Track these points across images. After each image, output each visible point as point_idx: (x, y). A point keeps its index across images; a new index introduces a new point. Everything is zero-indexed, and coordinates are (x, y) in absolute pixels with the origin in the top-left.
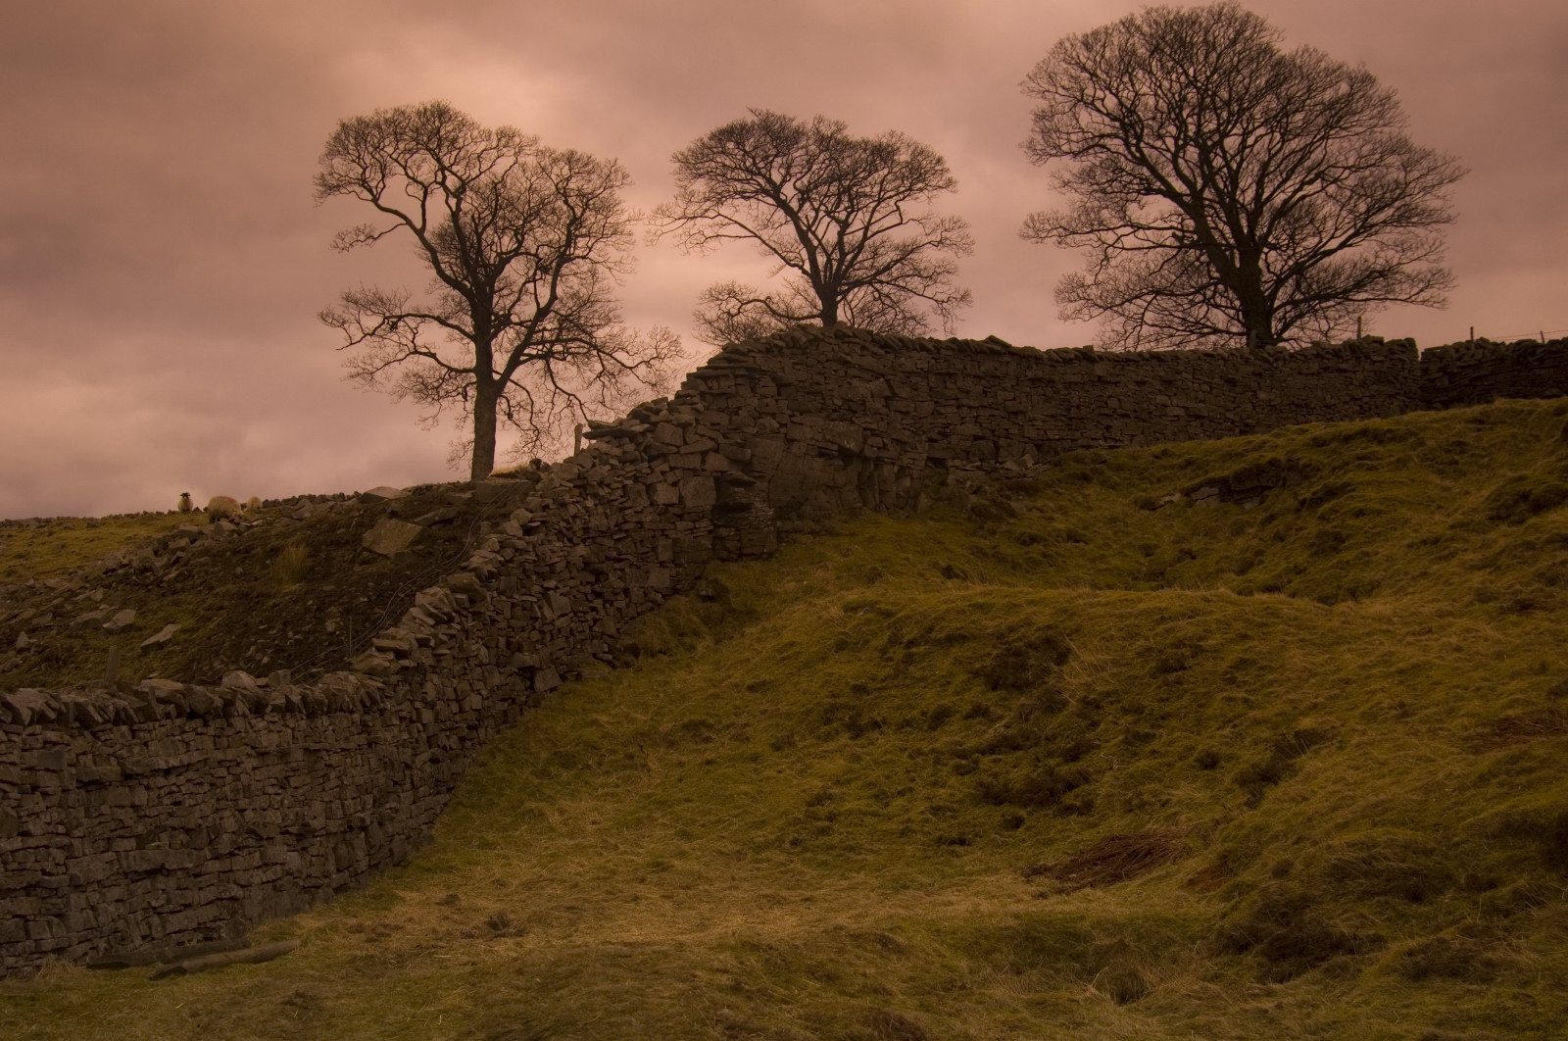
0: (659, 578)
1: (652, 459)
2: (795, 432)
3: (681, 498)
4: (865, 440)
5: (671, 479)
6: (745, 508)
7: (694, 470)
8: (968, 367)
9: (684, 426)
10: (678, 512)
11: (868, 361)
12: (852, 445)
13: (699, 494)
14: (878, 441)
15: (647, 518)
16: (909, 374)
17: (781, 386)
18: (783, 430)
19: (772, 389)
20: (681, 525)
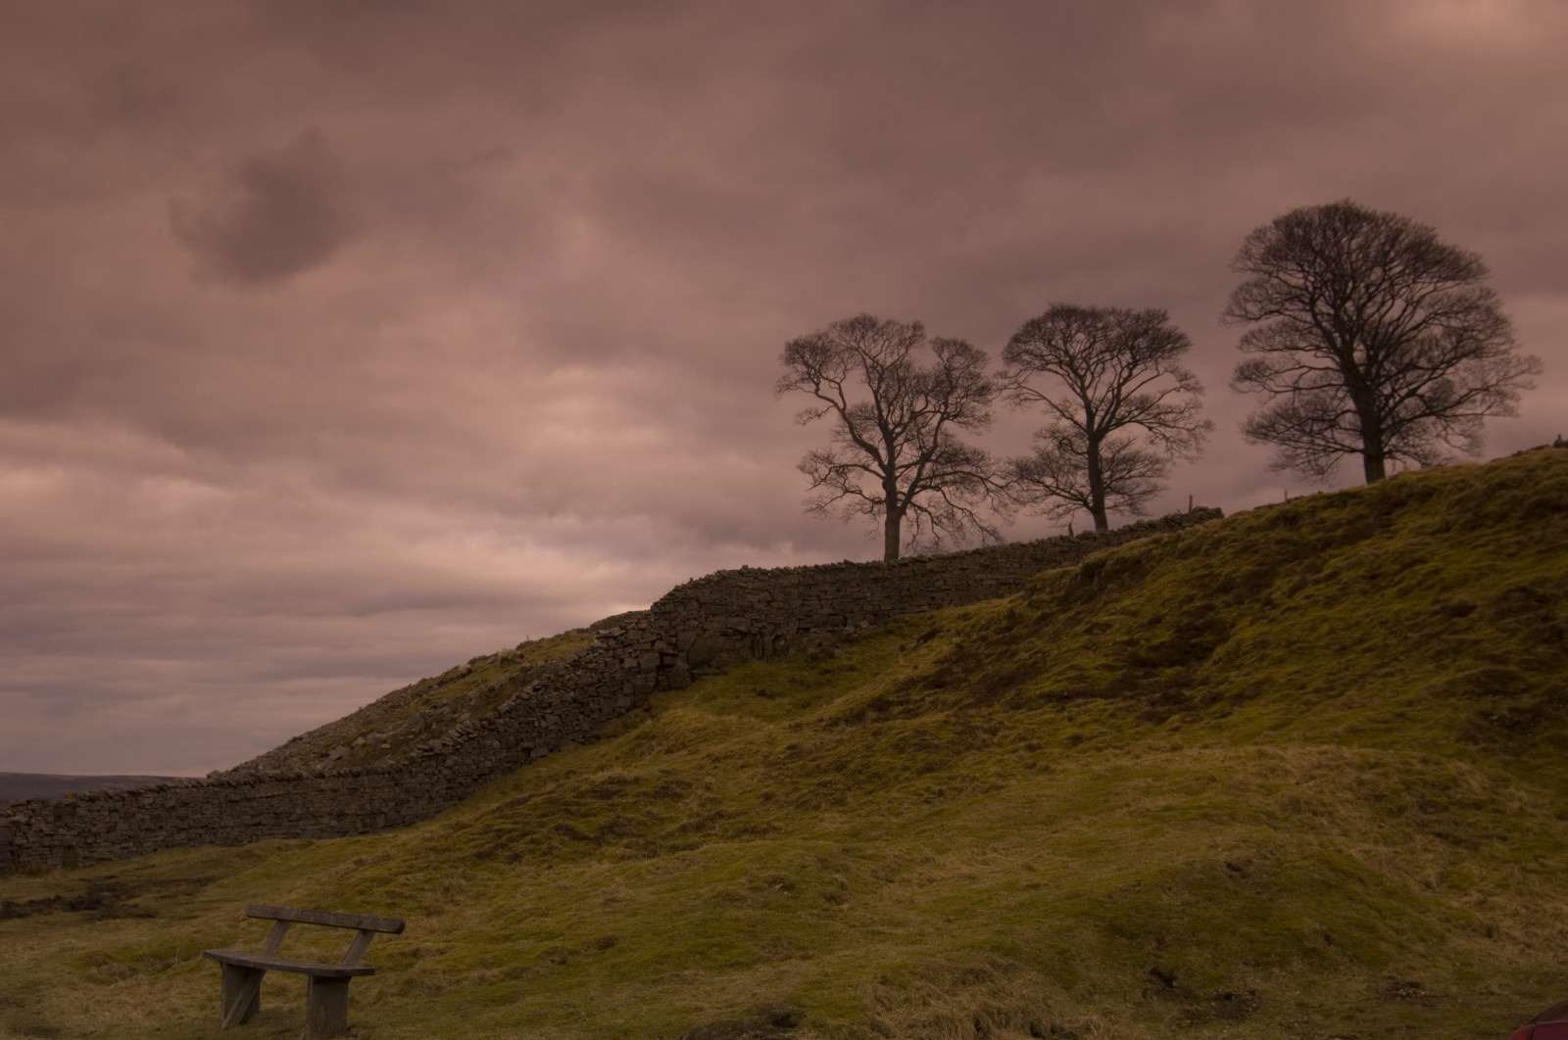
0: (623, 702)
1: (625, 647)
2: (707, 626)
3: (639, 664)
4: (752, 625)
5: (634, 655)
6: (672, 666)
7: (648, 651)
8: (827, 578)
9: (643, 630)
10: (639, 670)
11: (757, 584)
12: (743, 628)
13: (650, 661)
14: (759, 625)
15: (618, 675)
16: (785, 588)
17: (701, 605)
18: (700, 626)
19: (696, 605)
20: (638, 676)
